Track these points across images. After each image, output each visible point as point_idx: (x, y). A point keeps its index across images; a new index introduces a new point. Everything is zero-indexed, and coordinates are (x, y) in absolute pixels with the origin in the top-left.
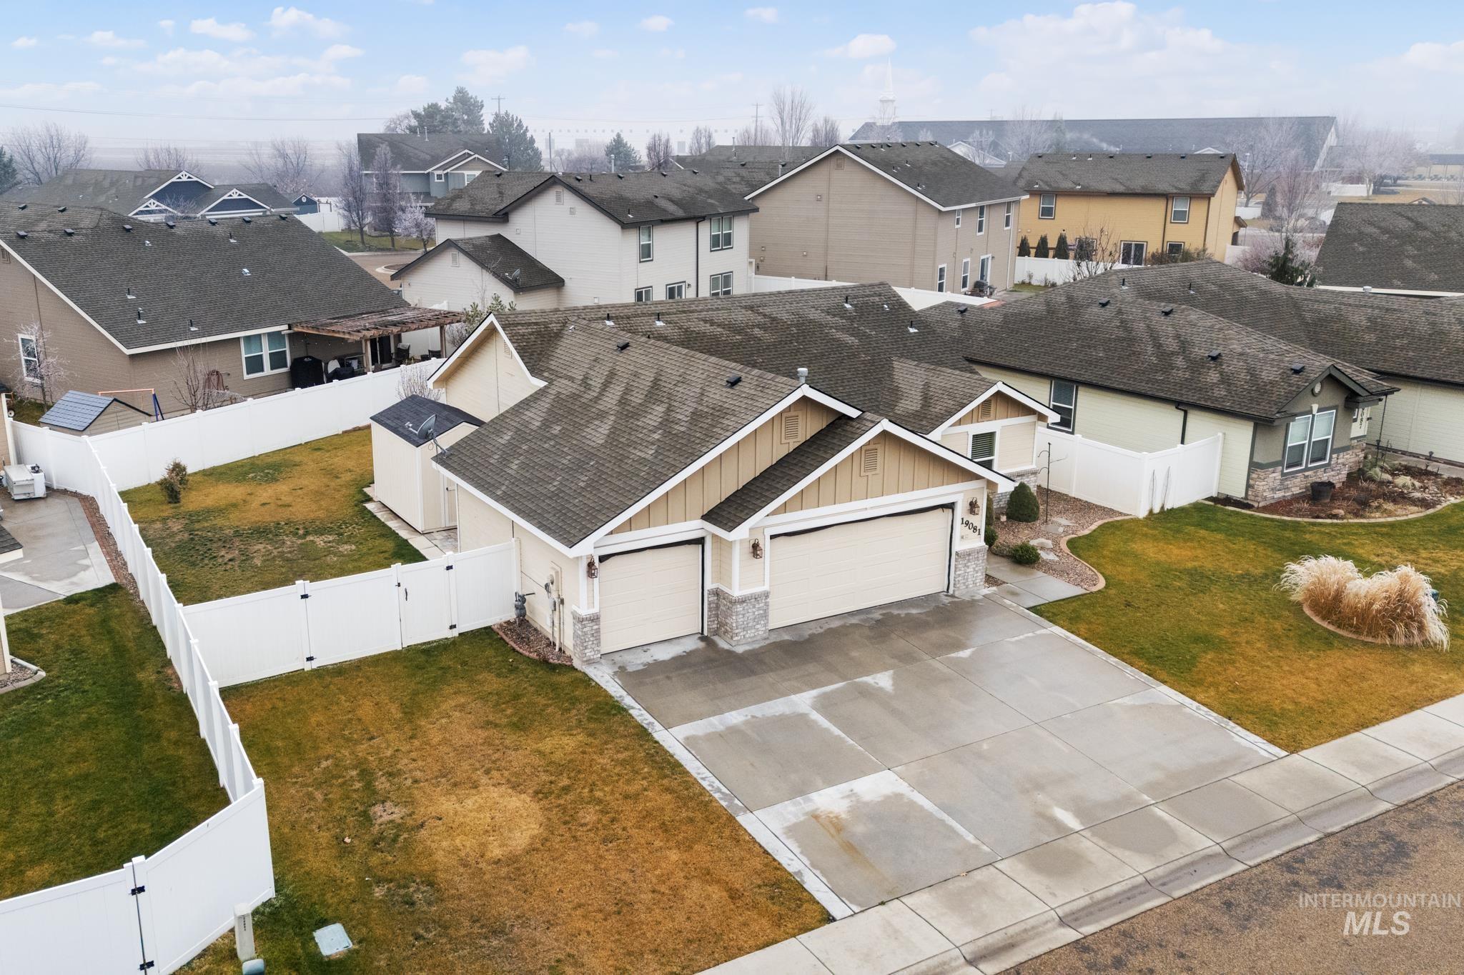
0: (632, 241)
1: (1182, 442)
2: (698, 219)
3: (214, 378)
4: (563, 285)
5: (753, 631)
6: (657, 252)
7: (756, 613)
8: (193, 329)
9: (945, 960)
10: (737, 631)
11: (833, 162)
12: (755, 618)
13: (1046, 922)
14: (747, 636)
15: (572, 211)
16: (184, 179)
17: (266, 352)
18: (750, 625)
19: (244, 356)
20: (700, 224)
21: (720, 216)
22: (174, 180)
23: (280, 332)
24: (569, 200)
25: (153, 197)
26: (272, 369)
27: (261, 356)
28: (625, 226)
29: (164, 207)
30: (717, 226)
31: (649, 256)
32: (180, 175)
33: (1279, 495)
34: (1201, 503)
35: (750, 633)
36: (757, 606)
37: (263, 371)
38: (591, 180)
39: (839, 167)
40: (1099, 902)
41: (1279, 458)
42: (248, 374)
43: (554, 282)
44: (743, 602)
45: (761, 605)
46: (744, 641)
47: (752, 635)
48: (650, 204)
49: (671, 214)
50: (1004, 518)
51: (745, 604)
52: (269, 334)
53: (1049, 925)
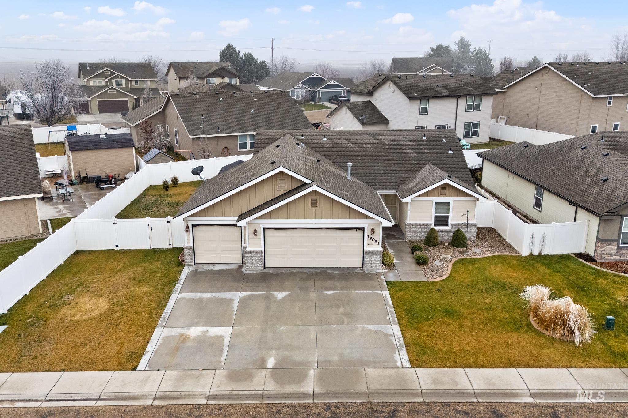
0: (416, 106)
1: (575, 221)
2: (458, 97)
3: (226, 150)
4: (388, 123)
5: (256, 266)
6: (430, 110)
7: (257, 259)
8: (218, 131)
9: (146, 394)
10: (247, 265)
11: (544, 71)
12: (256, 261)
13: (202, 395)
14: (253, 267)
15: (393, 92)
16: (315, 76)
17: (248, 142)
18: (254, 263)
19: (239, 142)
20: (459, 99)
21: (474, 96)
22: (311, 76)
23: (253, 134)
24: (393, 87)
25: (301, 83)
26: (250, 148)
27: (246, 143)
28: (412, 99)
29: (305, 87)
30: (472, 100)
31: (426, 113)
32: (313, 74)
33: (614, 258)
34: (570, 256)
35: (254, 267)
36: (257, 256)
37: (247, 148)
38: (406, 78)
39: (547, 74)
40: (232, 395)
41: (617, 238)
42: (240, 149)
43: (385, 122)
44: (250, 253)
45: (259, 256)
46: (251, 269)
47: (255, 267)
48: (432, 89)
49: (441, 94)
50: (447, 244)
51: (251, 254)
52: (250, 135)
53: (202, 396)
